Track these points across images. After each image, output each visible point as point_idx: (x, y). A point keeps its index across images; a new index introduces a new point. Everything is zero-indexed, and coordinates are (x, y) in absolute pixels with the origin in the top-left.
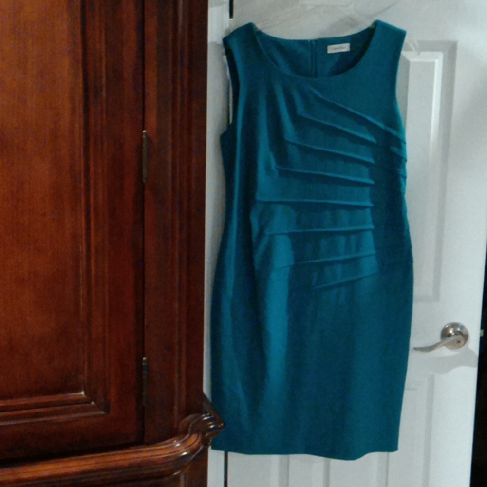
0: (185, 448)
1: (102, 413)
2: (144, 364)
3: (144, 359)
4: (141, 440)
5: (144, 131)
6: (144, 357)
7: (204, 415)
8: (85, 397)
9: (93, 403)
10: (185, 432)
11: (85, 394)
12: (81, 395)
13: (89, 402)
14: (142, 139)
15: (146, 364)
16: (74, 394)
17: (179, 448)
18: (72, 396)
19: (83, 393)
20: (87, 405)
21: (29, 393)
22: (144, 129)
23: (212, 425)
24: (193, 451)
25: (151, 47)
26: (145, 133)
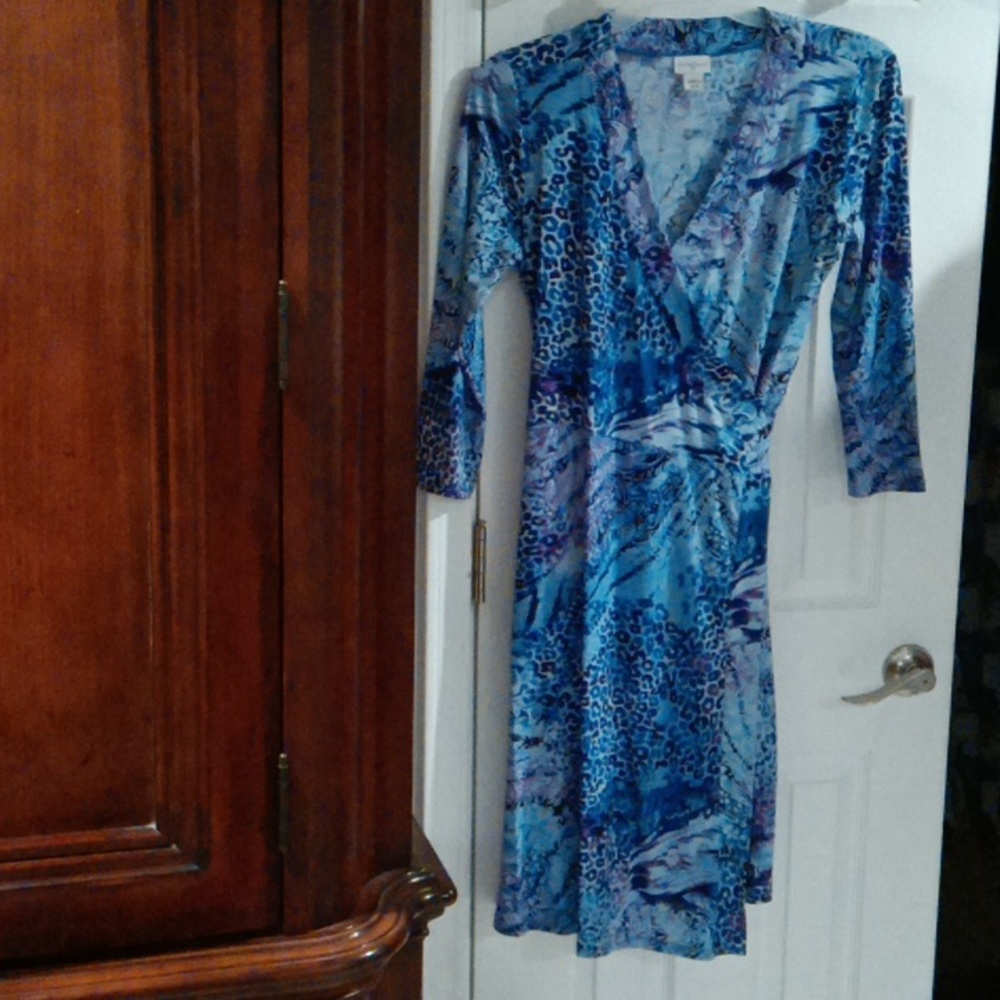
0: (370, 942)
1: (195, 867)
2: (280, 766)
3: (282, 756)
4: (277, 925)
5: (281, 282)
6: (282, 751)
7: (409, 874)
8: (157, 833)
9: (174, 847)
10: (371, 909)
11: (158, 828)
12: (151, 830)
13: (168, 846)
14: (277, 298)
15: (286, 766)
16: (134, 828)
17: (359, 940)
18: (132, 831)
19: (153, 826)
20: (163, 850)
21: (42, 826)
22: (281, 278)
23: (427, 893)
24: (387, 949)
25: (295, 108)
26: (283, 285)
